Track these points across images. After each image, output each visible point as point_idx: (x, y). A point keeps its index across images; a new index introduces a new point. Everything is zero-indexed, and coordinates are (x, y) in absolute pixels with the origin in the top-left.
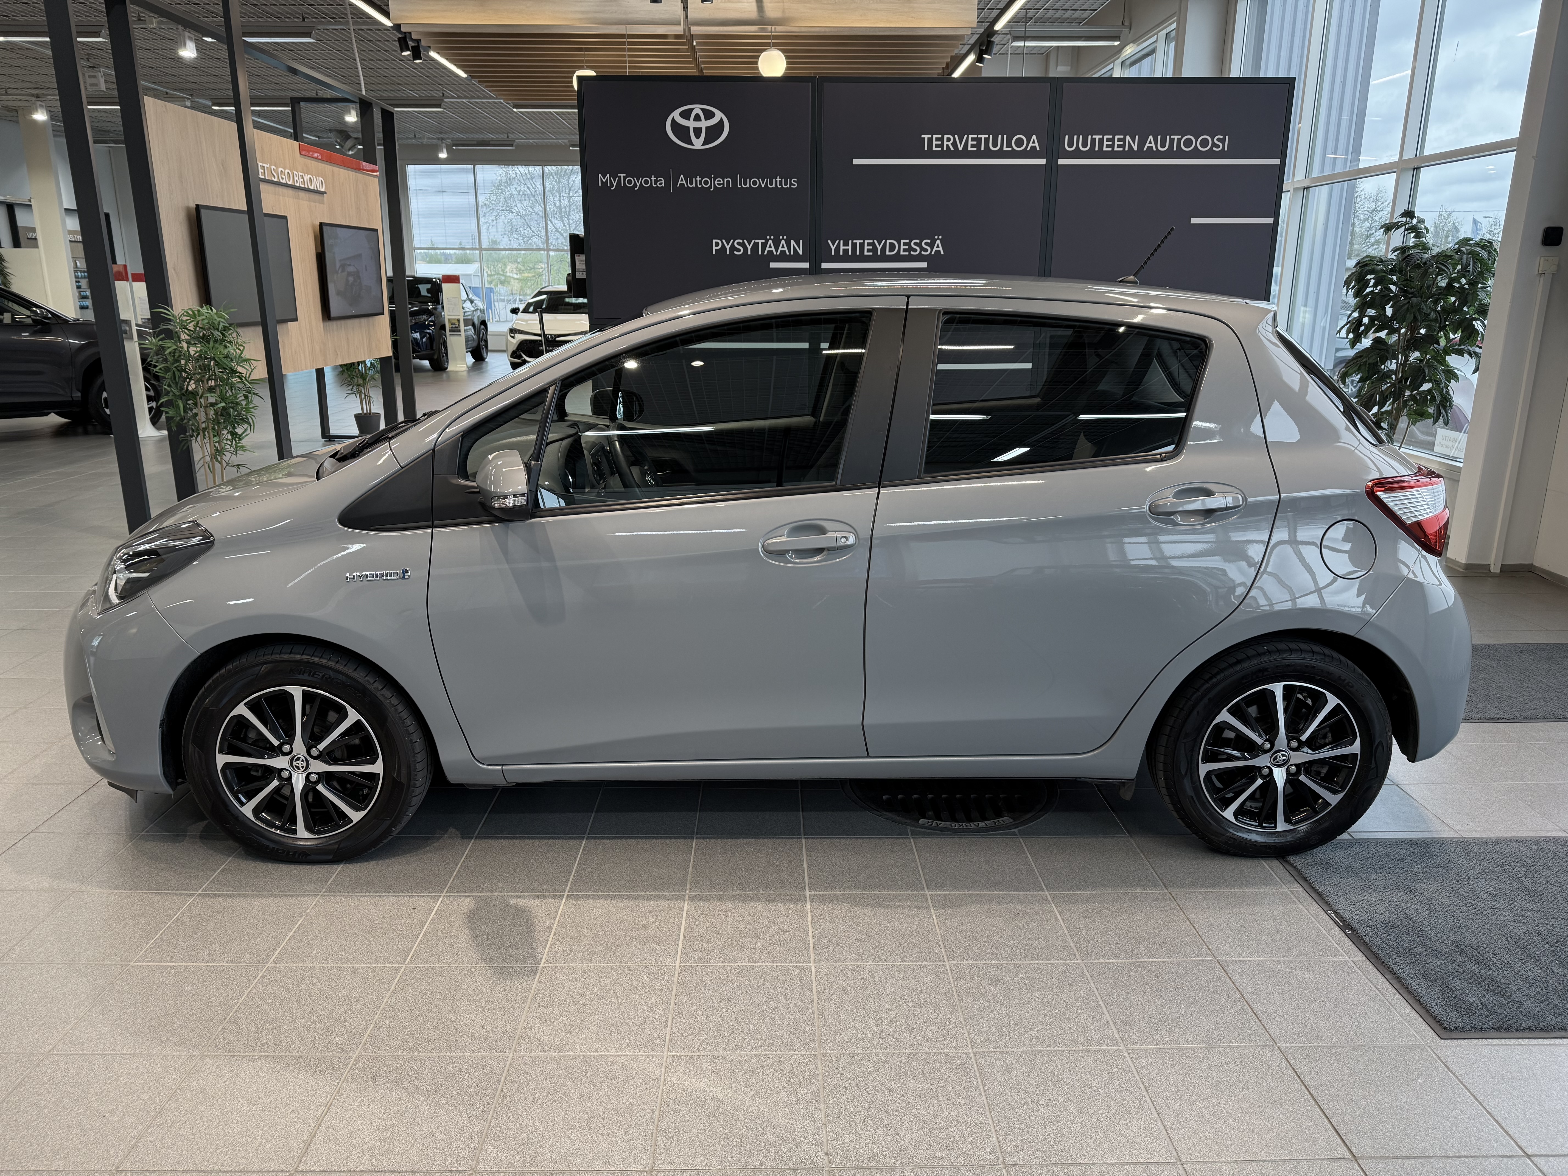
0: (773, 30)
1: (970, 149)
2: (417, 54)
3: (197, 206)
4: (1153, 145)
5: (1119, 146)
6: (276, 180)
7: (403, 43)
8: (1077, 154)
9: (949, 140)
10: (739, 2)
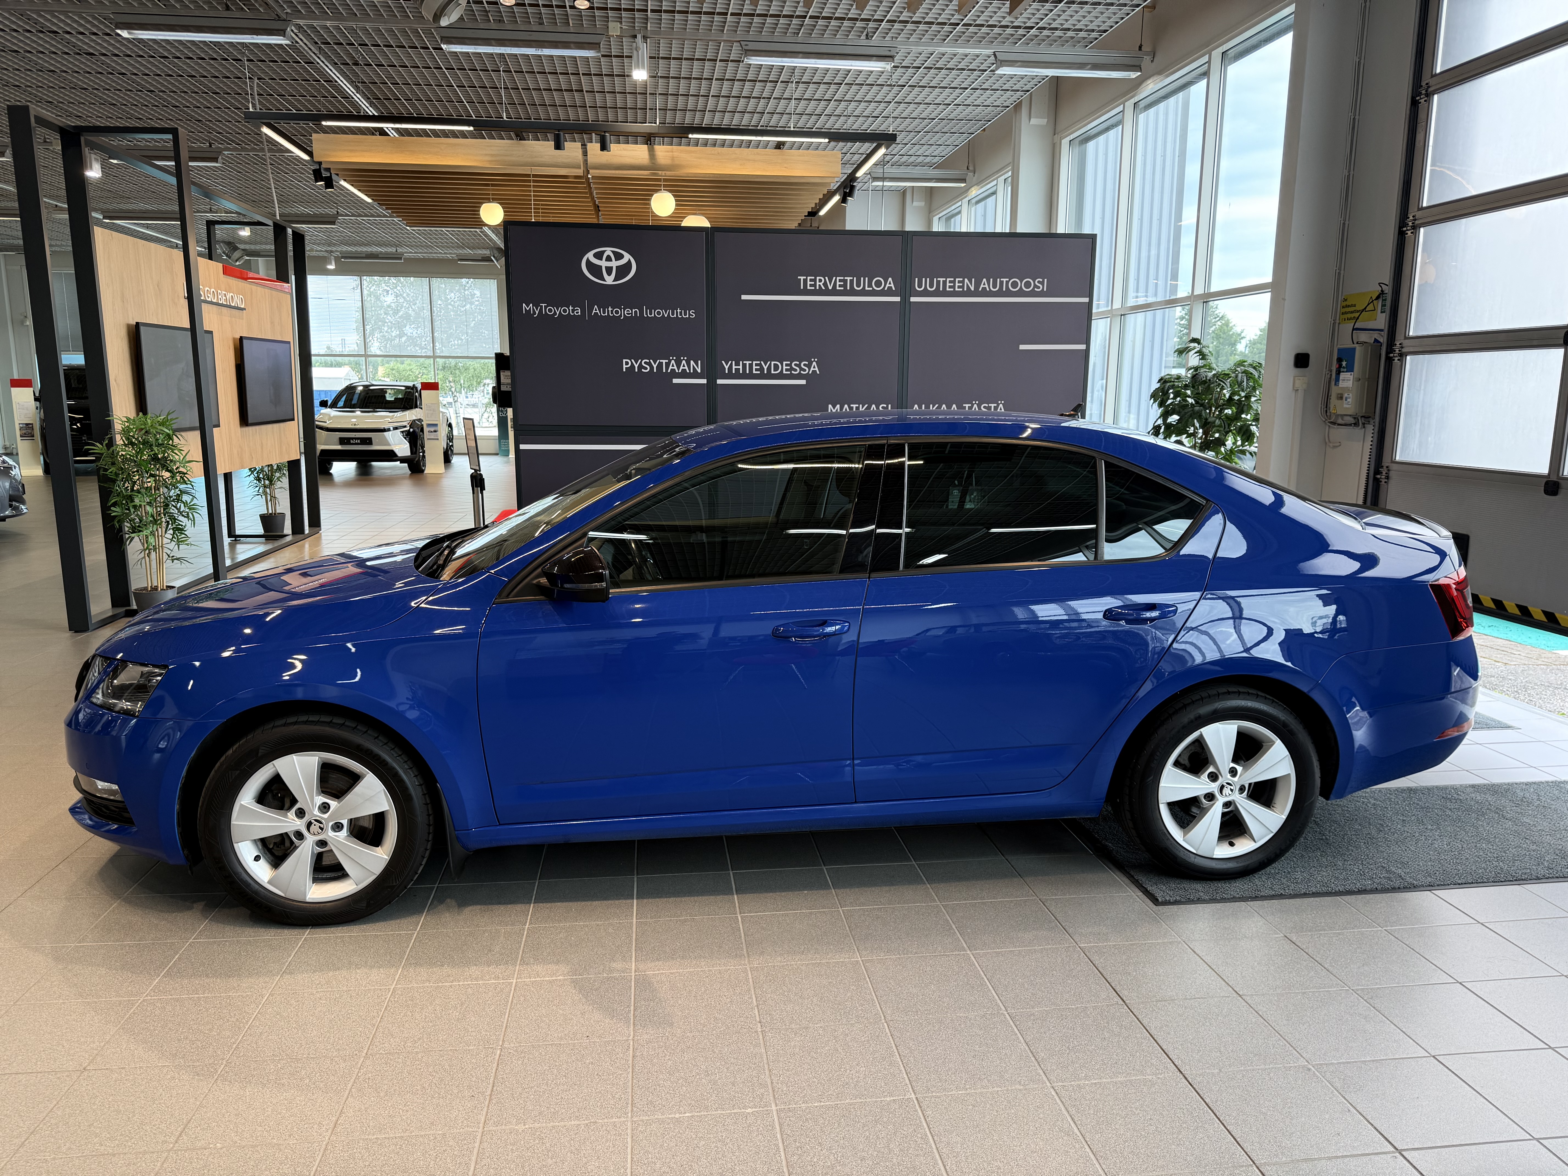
0: (663, 174)
1: (838, 288)
2: (329, 184)
3: (137, 323)
4: (986, 286)
5: (959, 287)
6: (202, 298)
7: (317, 175)
8: (925, 293)
9: (820, 281)
10: (633, 150)
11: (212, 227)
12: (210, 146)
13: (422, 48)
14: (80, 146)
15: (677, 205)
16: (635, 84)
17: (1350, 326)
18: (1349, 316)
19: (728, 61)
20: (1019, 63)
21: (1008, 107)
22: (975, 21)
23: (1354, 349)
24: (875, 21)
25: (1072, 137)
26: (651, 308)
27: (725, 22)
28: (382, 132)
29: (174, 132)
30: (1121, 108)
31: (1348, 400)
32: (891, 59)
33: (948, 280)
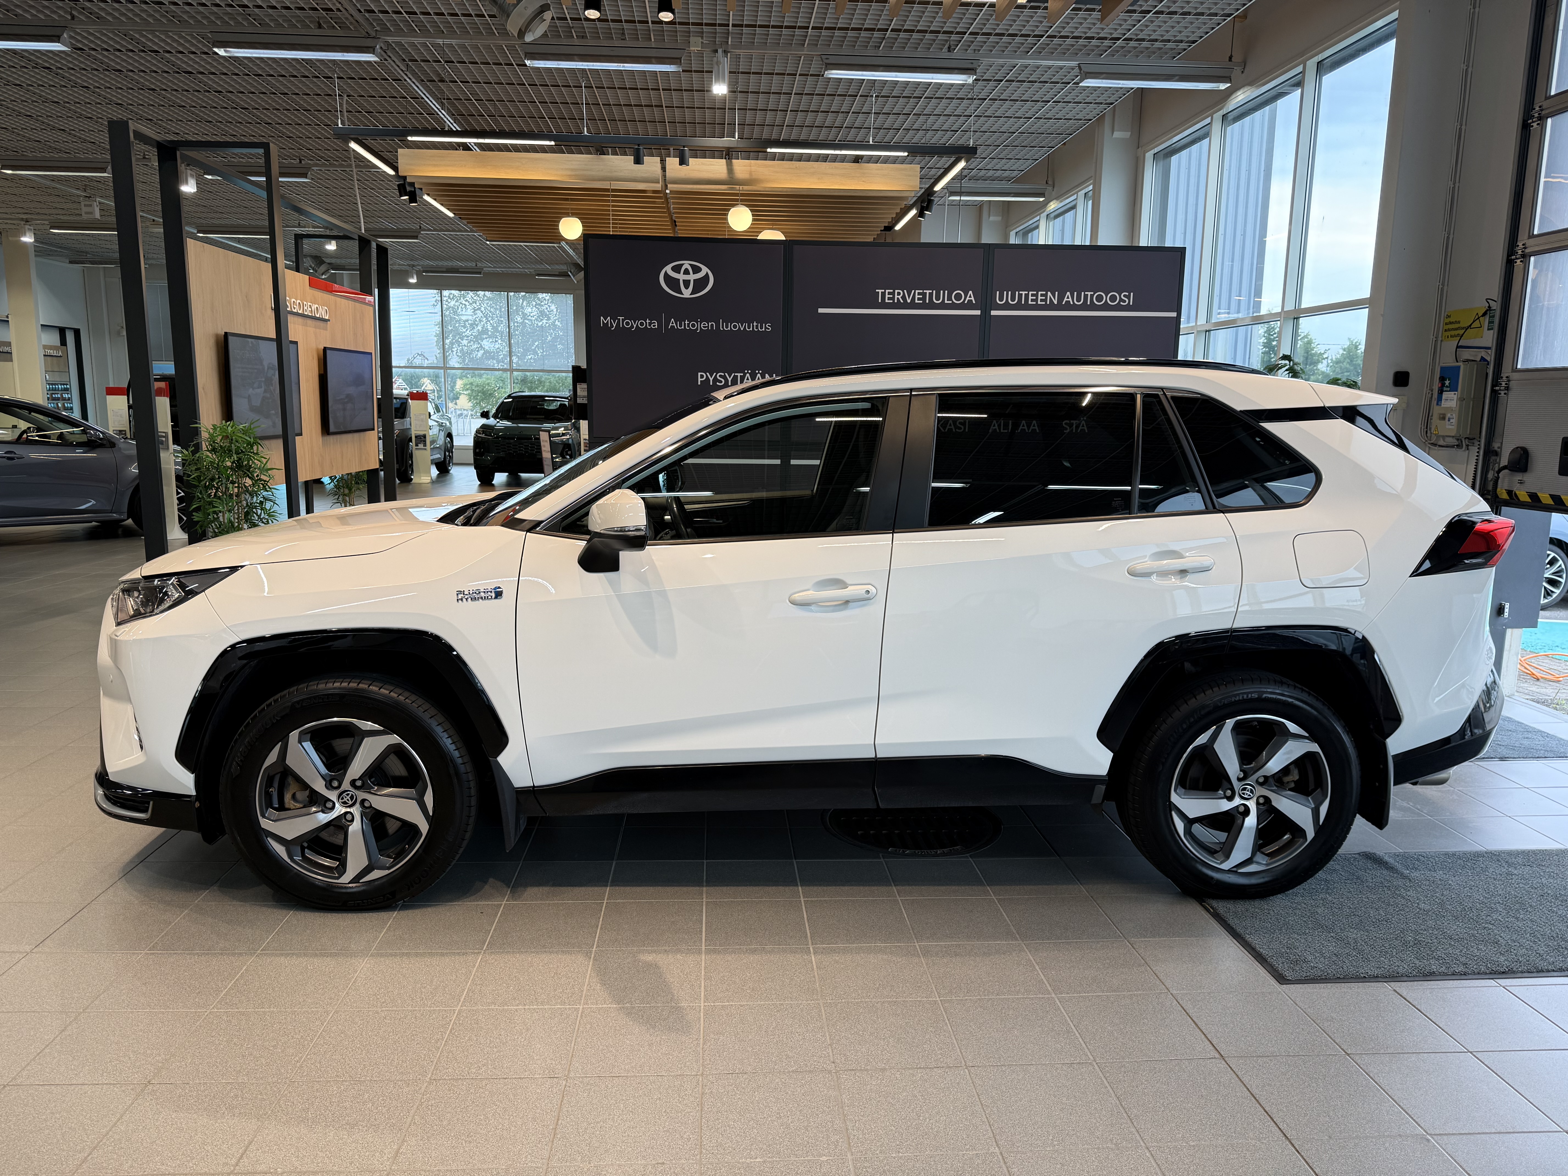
0: (741, 189)
1: (916, 301)
2: (413, 198)
3: (226, 333)
4: (1070, 299)
5: (1042, 300)
6: (288, 309)
7: (402, 189)
8: (1007, 306)
9: (899, 294)
10: (711, 165)
11: (300, 240)
12: (300, 162)
13: (507, 64)
14: (176, 160)
15: (754, 220)
16: (714, 98)
17: (1454, 343)
18: (1454, 333)
19: (807, 75)
20: (1104, 75)
21: (1090, 120)
22: (1060, 32)
23: (1459, 367)
24: (958, 33)
25: (1156, 150)
26: (727, 321)
27: (806, 36)
28: (466, 147)
29: (266, 146)
30: (1208, 120)
31: (1451, 421)
32: (974, 72)
33: (1030, 293)
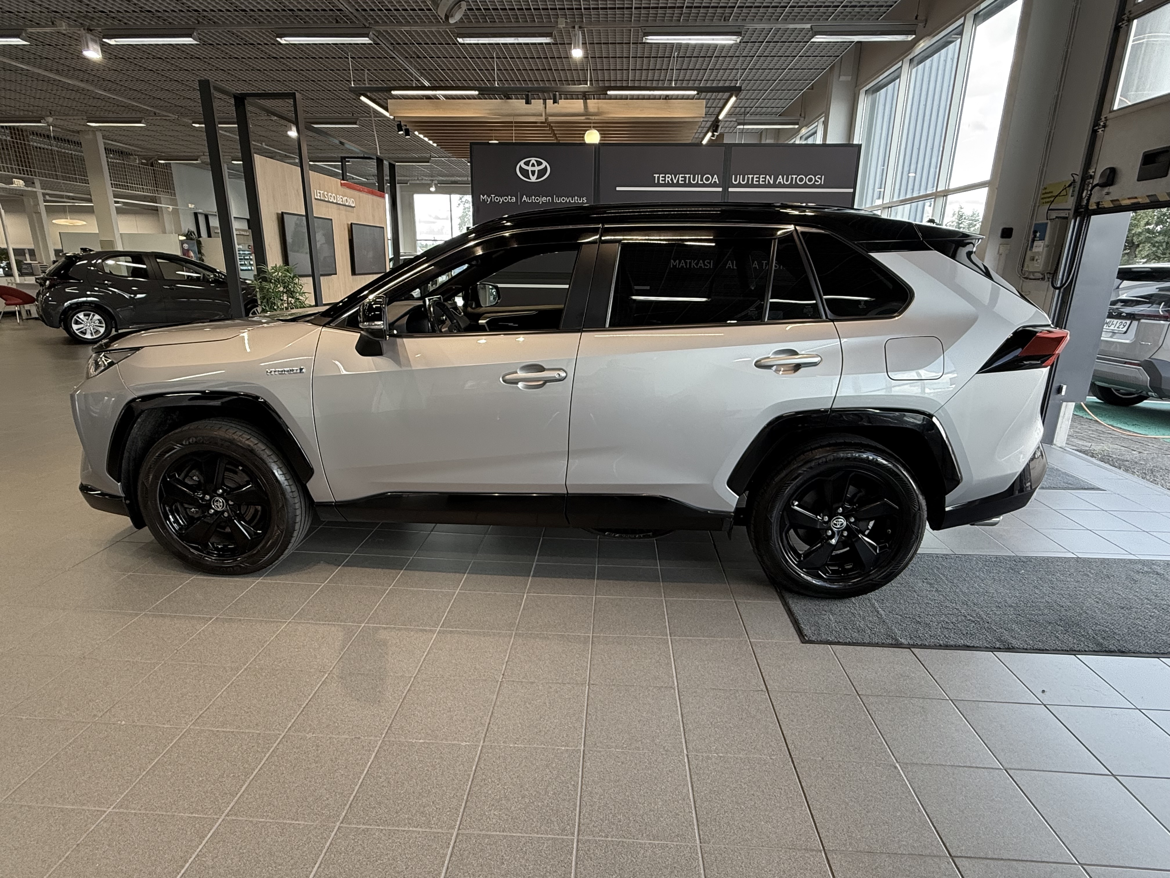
0: (593, 119)
1: (680, 182)
2: (407, 133)
3: (282, 213)
4: (781, 180)
5: (762, 181)
6: (327, 199)
7: (400, 128)
8: (739, 185)
9: (669, 177)
10: (574, 103)
14: (245, 105)
15: (601, 137)
17: (1046, 207)
18: (1047, 200)
19: (637, 43)
20: (829, 33)
21: (825, 69)
22: (798, 3)
23: (1047, 224)
24: (730, 7)
25: (867, 88)
26: (559, 196)
27: (631, 14)
29: (294, 95)
30: (899, 65)
31: (1039, 260)
32: (739, 34)
33: (755, 176)
